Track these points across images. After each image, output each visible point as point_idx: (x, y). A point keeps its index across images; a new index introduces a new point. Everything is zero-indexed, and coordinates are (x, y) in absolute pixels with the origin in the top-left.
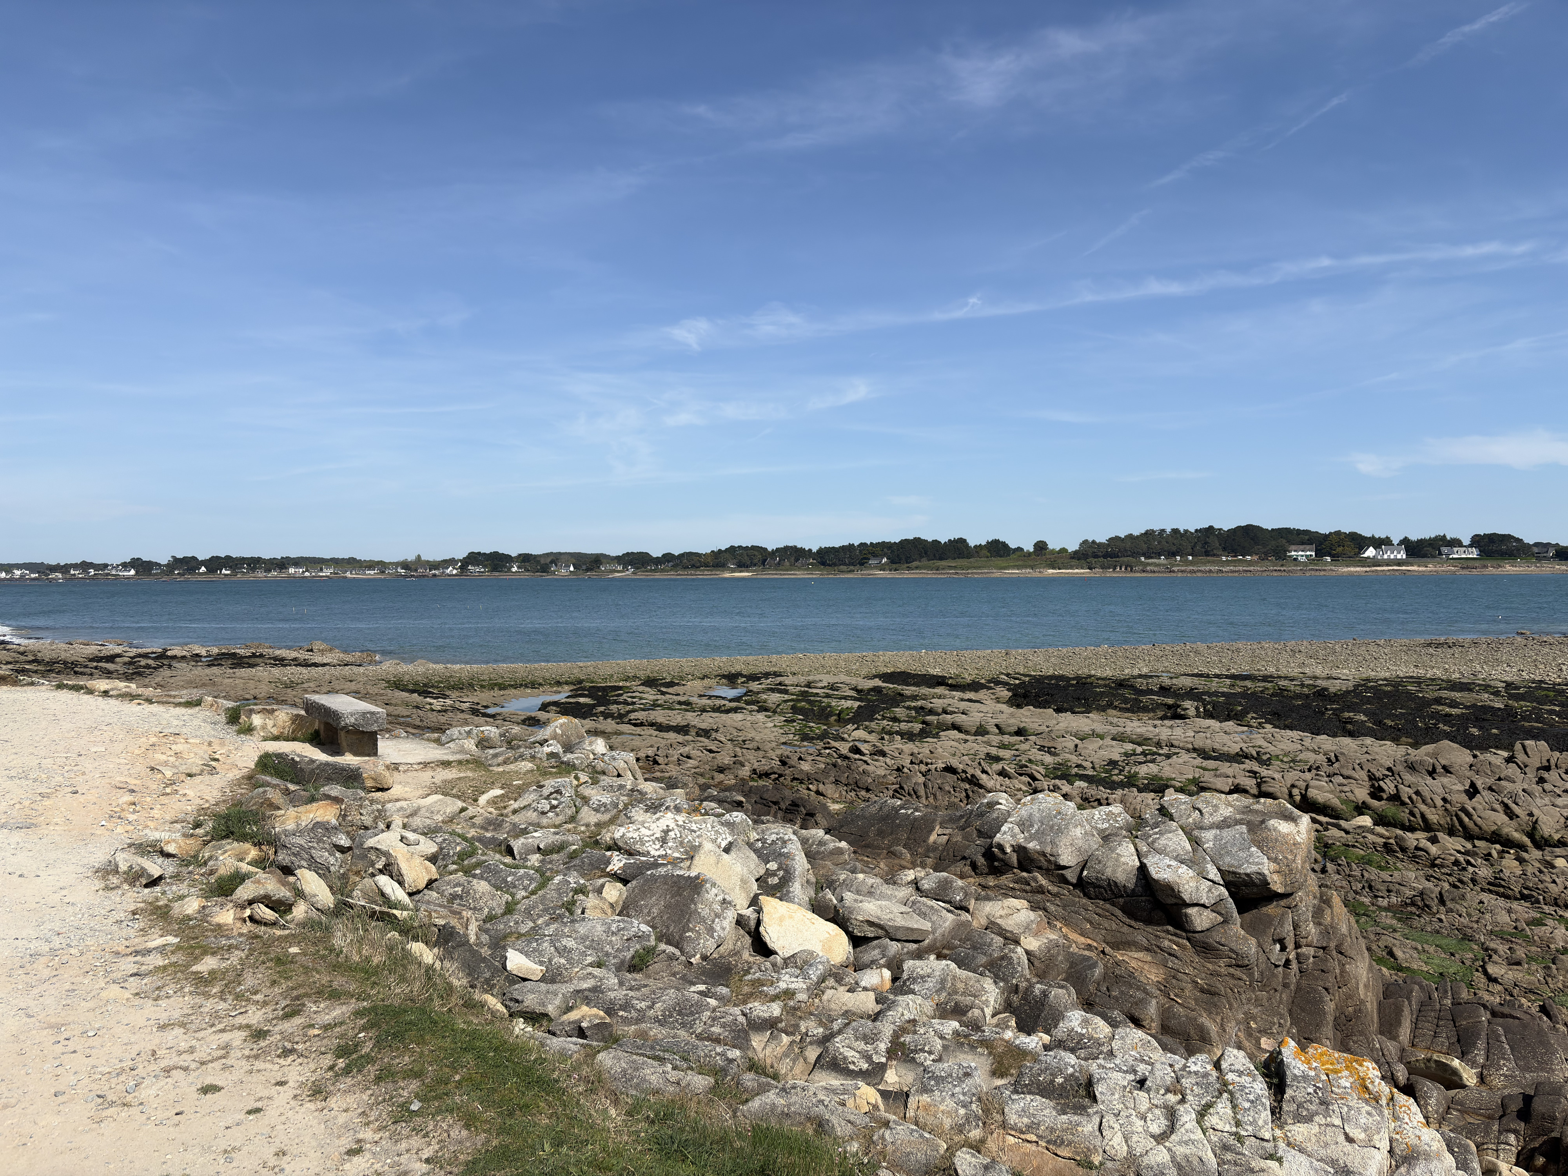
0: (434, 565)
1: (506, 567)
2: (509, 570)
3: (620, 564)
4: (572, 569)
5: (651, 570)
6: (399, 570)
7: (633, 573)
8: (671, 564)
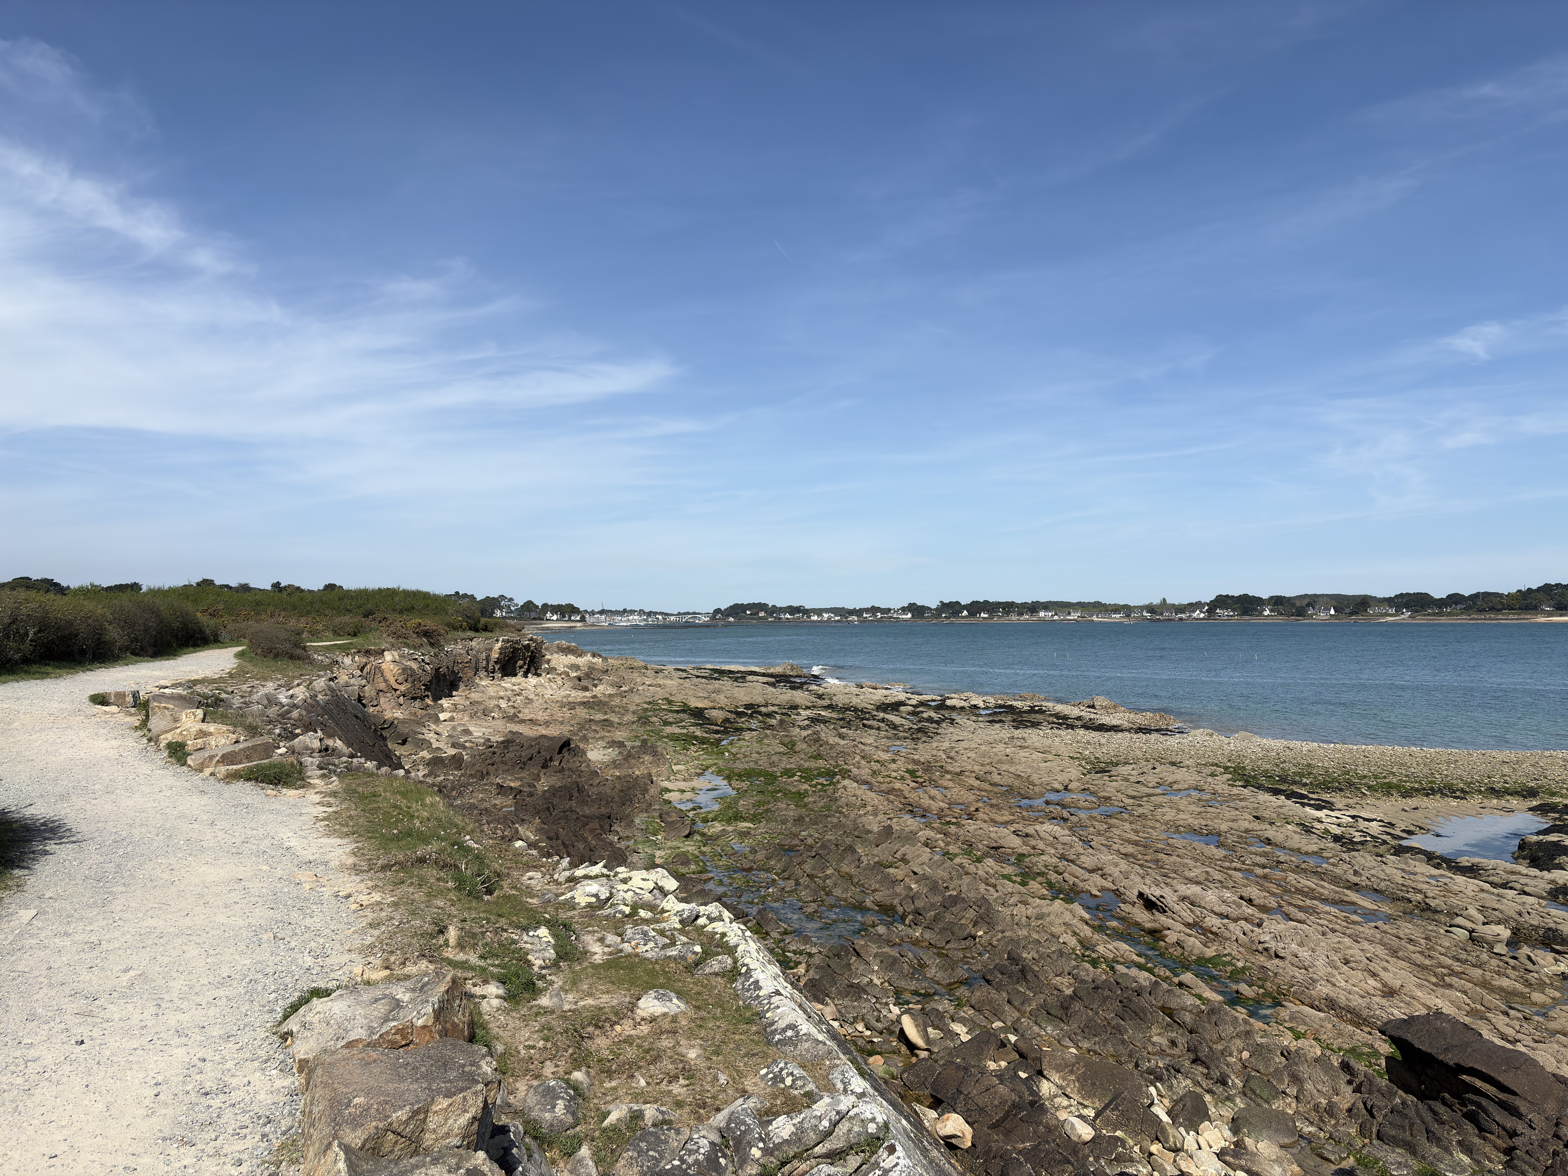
0: (1181, 609)
1: (1256, 610)
2: (1261, 613)
3: (1391, 607)
4: (1332, 612)
5: (1434, 614)
6: (1145, 614)
7: (1410, 617)
8: (1459, 606)
